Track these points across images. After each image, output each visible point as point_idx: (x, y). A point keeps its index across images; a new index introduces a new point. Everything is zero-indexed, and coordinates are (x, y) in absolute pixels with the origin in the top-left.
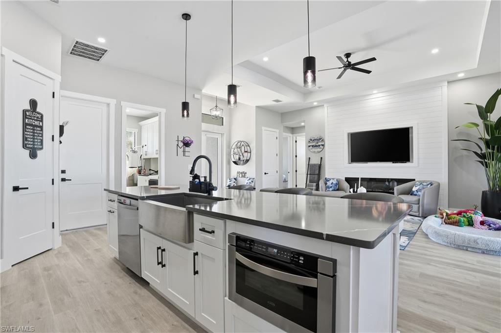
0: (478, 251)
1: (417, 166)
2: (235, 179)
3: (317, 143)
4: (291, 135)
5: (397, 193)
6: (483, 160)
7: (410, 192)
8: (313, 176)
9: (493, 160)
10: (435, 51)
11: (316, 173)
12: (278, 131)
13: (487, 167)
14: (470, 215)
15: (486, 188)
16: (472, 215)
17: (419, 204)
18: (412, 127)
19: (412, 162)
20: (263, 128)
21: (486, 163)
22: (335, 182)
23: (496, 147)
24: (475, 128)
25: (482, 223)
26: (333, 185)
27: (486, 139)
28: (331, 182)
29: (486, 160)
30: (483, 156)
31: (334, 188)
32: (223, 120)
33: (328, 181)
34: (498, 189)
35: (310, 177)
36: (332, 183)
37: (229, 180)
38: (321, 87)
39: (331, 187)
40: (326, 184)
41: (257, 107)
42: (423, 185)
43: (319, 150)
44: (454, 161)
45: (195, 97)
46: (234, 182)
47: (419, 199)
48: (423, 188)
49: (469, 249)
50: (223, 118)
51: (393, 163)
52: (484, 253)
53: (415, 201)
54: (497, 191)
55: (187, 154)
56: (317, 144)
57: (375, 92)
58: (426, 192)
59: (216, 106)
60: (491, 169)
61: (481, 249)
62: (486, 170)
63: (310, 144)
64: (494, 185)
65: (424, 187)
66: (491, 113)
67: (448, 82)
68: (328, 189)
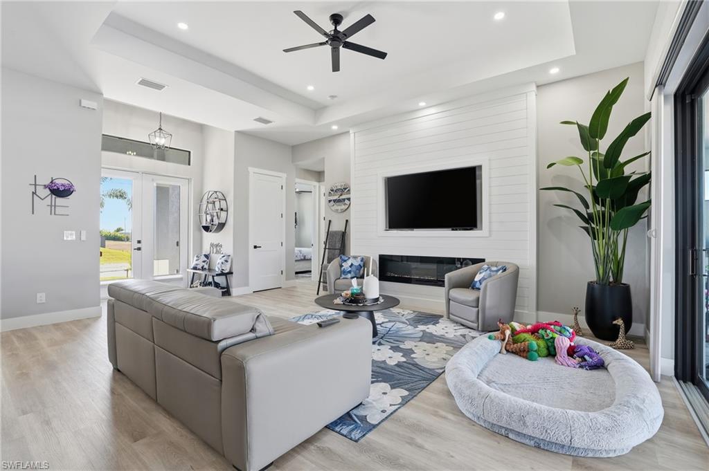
0: (527, 441)
1: (488, 235)
2: (207, 256)
3: (340, 196)
4: (317, 184)
5: (449, 284)
6: (587, 225)
7: (469, 284)
8: (333, 251)
9: (604, 226)
10: (499, 16)
11: (337, 248)
12: (284, 175)
13: (595, 239)
14: (551, 336)
15: (594, 278)
16: (556, 336)
17: (478, 307)
18: (480, 167)
19: (481, 229)
20: (251, 170)
21: (593, 228)
22: (357, 263)
23: (608, 200)
24: (576, 166)
25: (572, 352)
26: (353, 268)
27: (593, 186)
28: (349, 262)
29: (593, 225)
30: (588, 219)
31: (355, 273)
32: (190, 154)
33: (345, 261)
34: (611, 280)
35: (329, 253)
36: (352, 265)
37: (195, 258)
38: (335, 97)
39: (350, 272)
40: (341, 266)
41: (238, 133)
42: (491, 271)
43: (344, 207)
44: (545, 227)
45: (83, 105)
46: (204, 262)
47: (478, 299)
48: (490, 276)
49: (511, 436)
50: (189, 152)
51: (453, 230)
52: (538, 447)
53: (472, 301)
54: (610, 283)
55: (59, 210)
56: (341, 198)
57: (422, 104)
58: (488, 284)
59: (160, 129)
60: (600, 241)
61: (534, 438)
62: (593, 244)
63: (331, 198)
64: (605, 272)
65: (492, 273)
66: (601, 138)
67: (538, 87)
68: (343, 276)
